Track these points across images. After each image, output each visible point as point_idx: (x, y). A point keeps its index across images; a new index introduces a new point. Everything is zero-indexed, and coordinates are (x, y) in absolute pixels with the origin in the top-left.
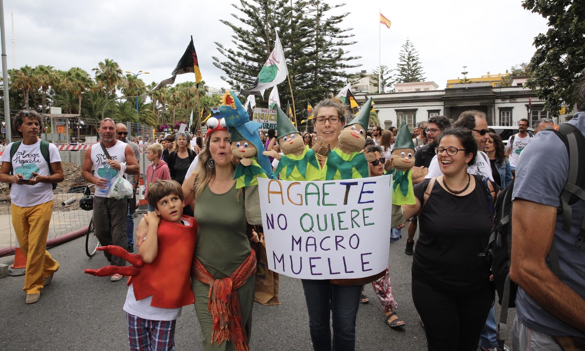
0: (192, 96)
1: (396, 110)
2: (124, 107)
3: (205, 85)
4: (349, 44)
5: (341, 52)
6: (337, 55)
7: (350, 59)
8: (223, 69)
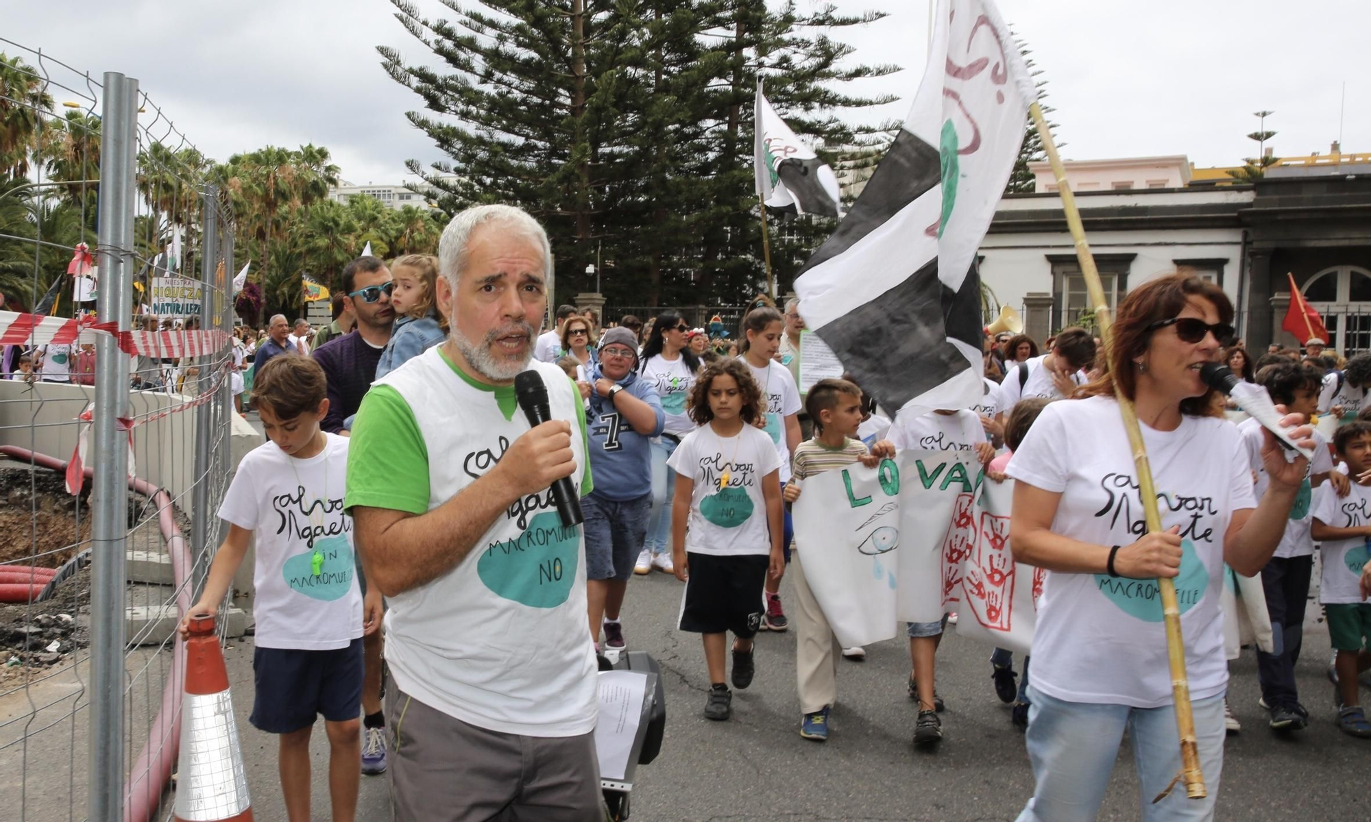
0: (284, 196)
1: (1050, 258)
2: (54, 225)
3: (328, 163)
4: (855, 21)
5: (827, 53)
6: (813, 62)
7: (858, 73)
8: (418, 90)
